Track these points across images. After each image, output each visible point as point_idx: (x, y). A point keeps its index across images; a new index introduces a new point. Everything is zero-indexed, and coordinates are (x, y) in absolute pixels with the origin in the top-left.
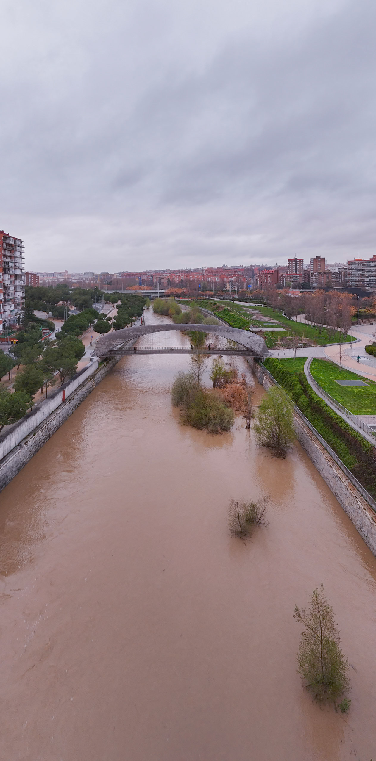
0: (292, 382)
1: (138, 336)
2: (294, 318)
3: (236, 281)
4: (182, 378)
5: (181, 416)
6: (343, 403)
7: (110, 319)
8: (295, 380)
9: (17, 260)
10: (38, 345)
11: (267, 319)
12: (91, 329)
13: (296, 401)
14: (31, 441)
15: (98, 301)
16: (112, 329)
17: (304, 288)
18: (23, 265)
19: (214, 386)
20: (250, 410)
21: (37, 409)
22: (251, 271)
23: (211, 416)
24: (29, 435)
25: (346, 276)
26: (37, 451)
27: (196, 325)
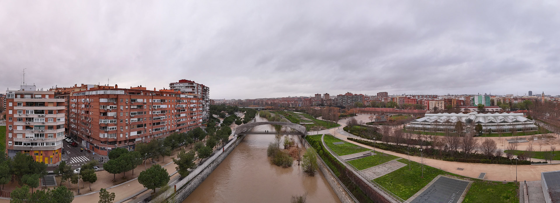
0: (317, 145)
1: (253, 127)
2: (317, 118)
3: (294, 103)
4: (272, 145)
5: (271, 161)
6: (335, 152)
7: (242, 119)
8: (318, 144)
9: (207, 95)
10: (214, 128)
11: (307, 119)
12: (234, 123)
13: (318, 152)
14: (212, 166)
15: (237, 111)
16: (243, 123)
17: (322, 106)
18: (209, 97)
19: (285, 148)
20: (300, 158)
21: (214, 154)
22: (300, 99)
23: (284, 160)
24: (211, 163)
25: (337, 101)
26: (214, 170)
27: (278, 122)
